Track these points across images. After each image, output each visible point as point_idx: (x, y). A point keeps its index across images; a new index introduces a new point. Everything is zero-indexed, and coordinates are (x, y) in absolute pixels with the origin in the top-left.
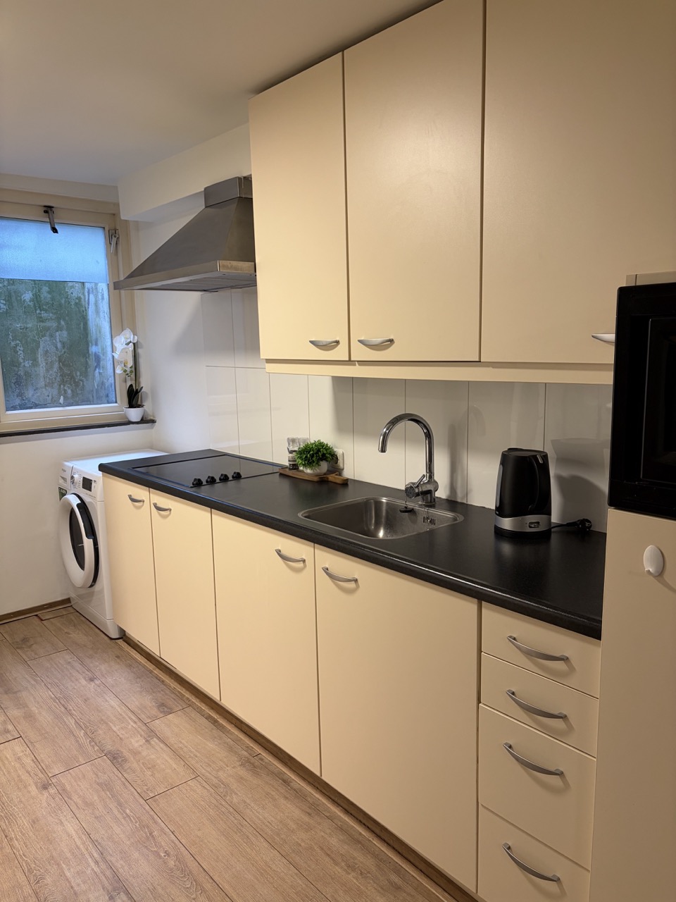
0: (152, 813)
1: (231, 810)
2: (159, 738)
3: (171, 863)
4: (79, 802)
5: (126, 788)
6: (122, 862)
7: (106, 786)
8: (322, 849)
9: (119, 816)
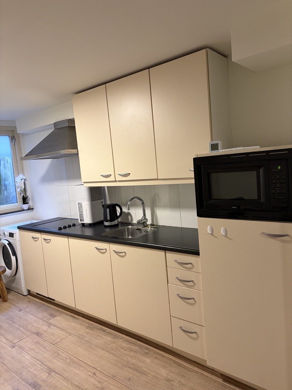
0: (57, 348)
1: (86, 342)
2: (53, 325)
3: (68, 361)
4: (28, 349)
5: (45, 342)
6: (50, 364)
7: (38, 343)
8: (121, 347)
9: (45, 351)
